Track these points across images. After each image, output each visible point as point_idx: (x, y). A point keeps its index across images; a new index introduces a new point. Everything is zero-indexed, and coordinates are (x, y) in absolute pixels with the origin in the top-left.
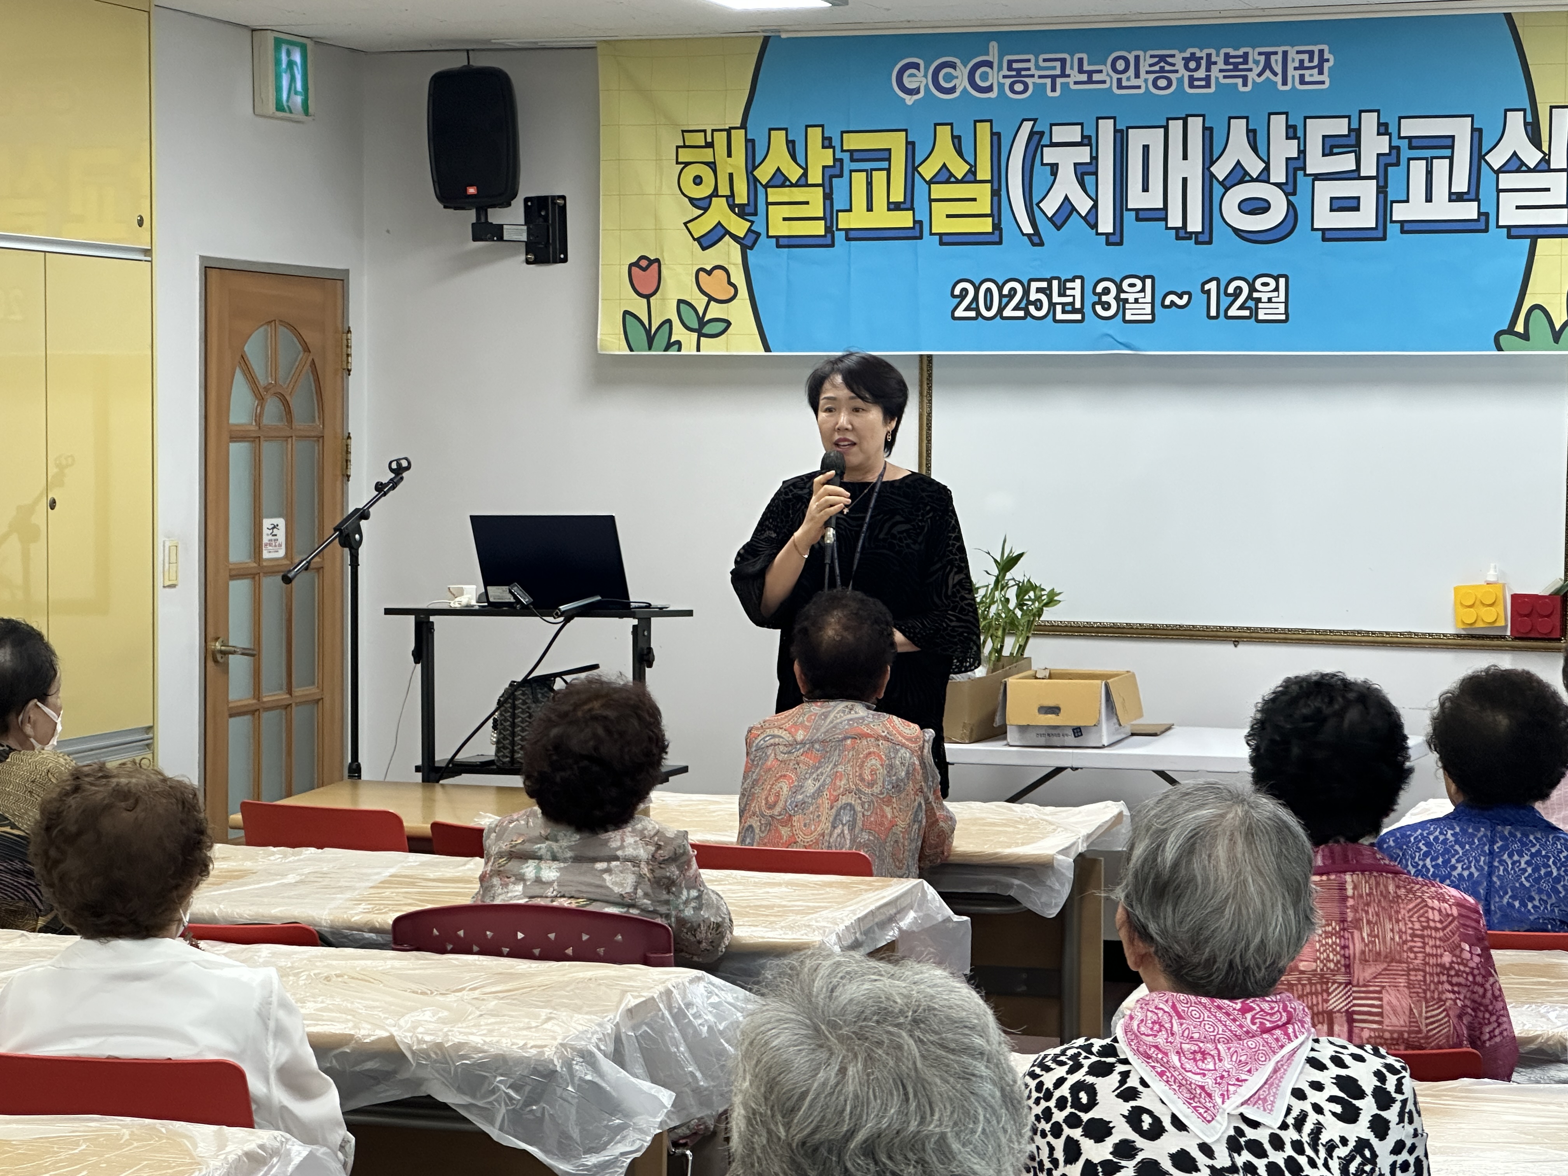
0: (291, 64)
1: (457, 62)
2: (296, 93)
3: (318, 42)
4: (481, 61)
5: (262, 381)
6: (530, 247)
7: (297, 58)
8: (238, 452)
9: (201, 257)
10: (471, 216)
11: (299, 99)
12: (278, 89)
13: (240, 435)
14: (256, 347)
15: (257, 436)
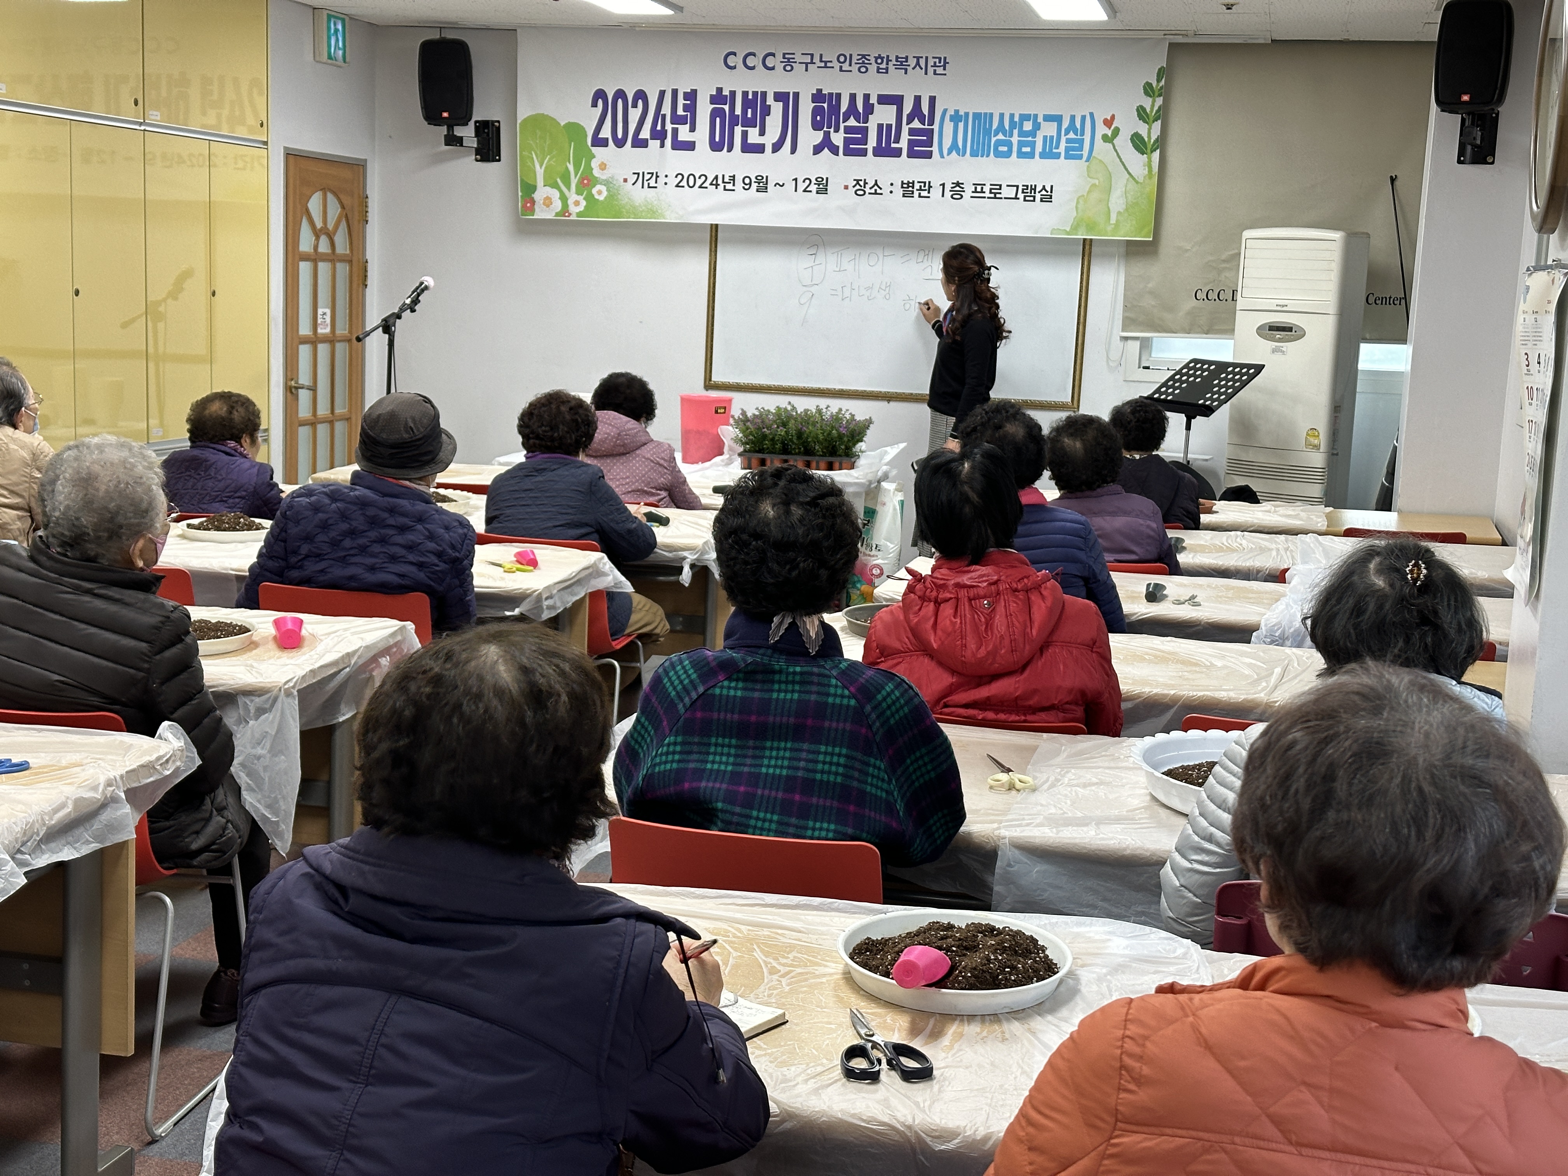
2: (339, 49)
4: (450, 35)
6: (478, 151)
8: (305, 268)
9: (285, 148)
10: (444, 130)
13: (305, 258)
14: (314, 204)
15: (314, 258)
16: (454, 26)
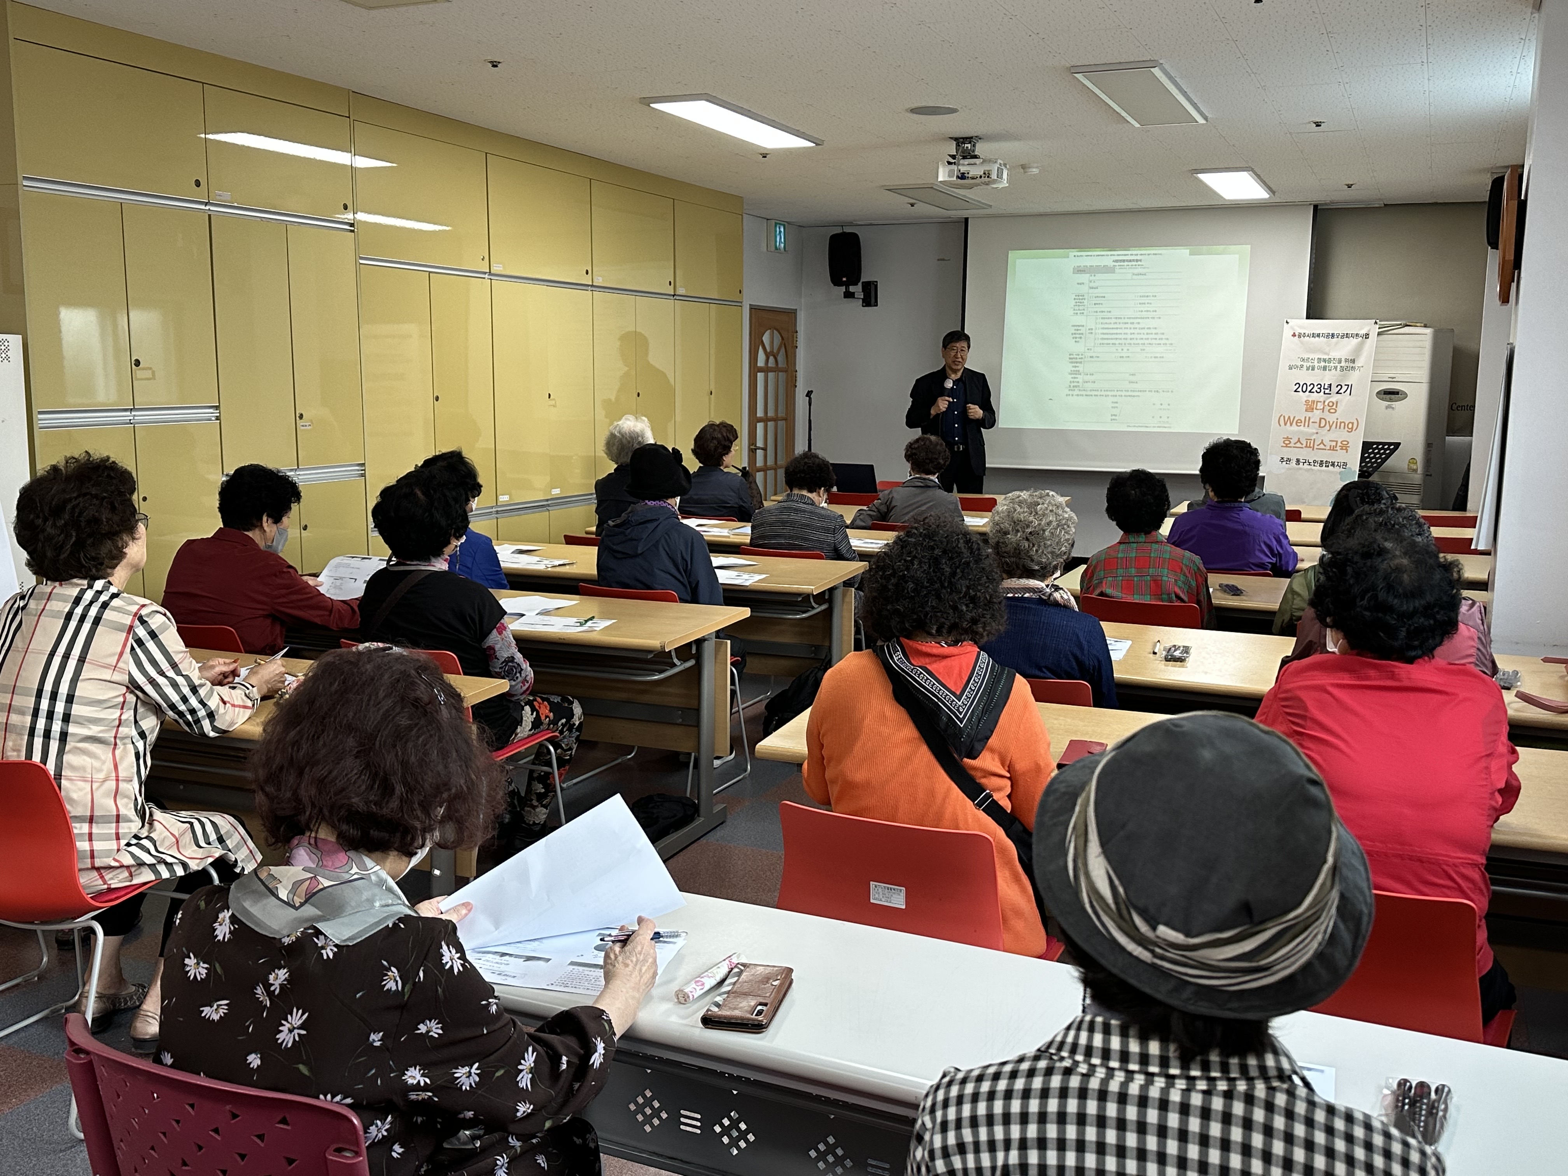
0: (780, 232)
1: (838, 230)
2: (782, 243)
3: (788, 223)
4: (848, 230)
5: (768, 350)
6: (864, 301)
7: (782, 230)
8: (760, 376)
9: (750, 305)
10: (843, 289)
11: (782, 245)
12: (776, 241)
13: (761, 370)
14: (766, 338)
15: (766, 370)
16: (851, 224)
